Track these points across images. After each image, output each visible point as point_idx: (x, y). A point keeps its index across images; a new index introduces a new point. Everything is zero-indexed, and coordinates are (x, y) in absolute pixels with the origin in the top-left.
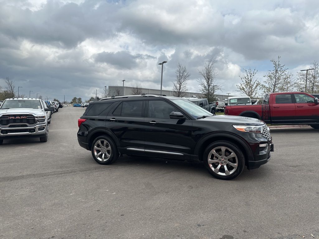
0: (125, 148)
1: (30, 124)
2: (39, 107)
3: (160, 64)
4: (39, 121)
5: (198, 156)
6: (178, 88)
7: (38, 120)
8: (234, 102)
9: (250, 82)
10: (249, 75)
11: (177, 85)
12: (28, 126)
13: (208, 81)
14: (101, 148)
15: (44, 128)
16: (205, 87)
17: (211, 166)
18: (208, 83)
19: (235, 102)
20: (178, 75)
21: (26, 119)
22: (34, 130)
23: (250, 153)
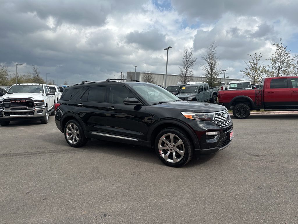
0: (89, 132)
1: (30, 107)
2: (41, 91)
3: (166, 49)
4: (38, 104)
5: (150, 142)
6: (184, 73)
7: (36, 104)
8: (233, 87)
9: (256, 66)
10: (254, 59)
11: (183, 70)
12: (27, 109)
13: (211, 66)
14: (72, 131)
15: (43, 111)
16: (208, 72)
17: (161, 152)
18: (211, 67)
19: (235, 86)
20: (185, 60)
21: (26, 102)
22: (32, 113)
23: (196, 141)
